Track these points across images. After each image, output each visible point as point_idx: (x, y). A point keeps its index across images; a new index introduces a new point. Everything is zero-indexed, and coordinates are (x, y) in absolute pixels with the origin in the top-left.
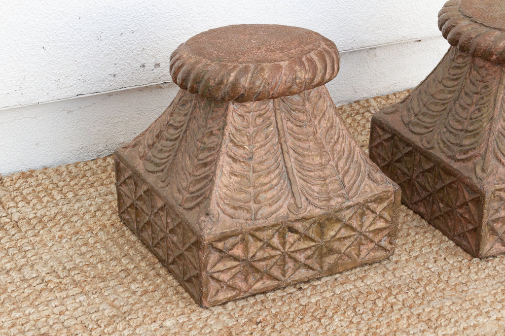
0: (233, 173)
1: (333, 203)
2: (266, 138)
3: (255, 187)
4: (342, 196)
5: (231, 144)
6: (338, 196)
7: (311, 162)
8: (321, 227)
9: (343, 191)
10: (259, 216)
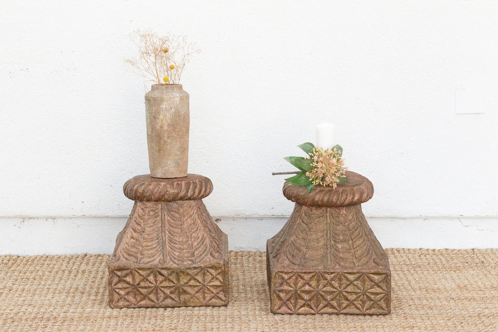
0: (132, 238)
1: (185, 263)
2: (154, 223)
3: (142, 247)
4: (192, 261)
5: (135, 223)
6: (189, 260)
7: (177, 240)
8: (178, 276)
9: (193, 258)
10: (142, 262)
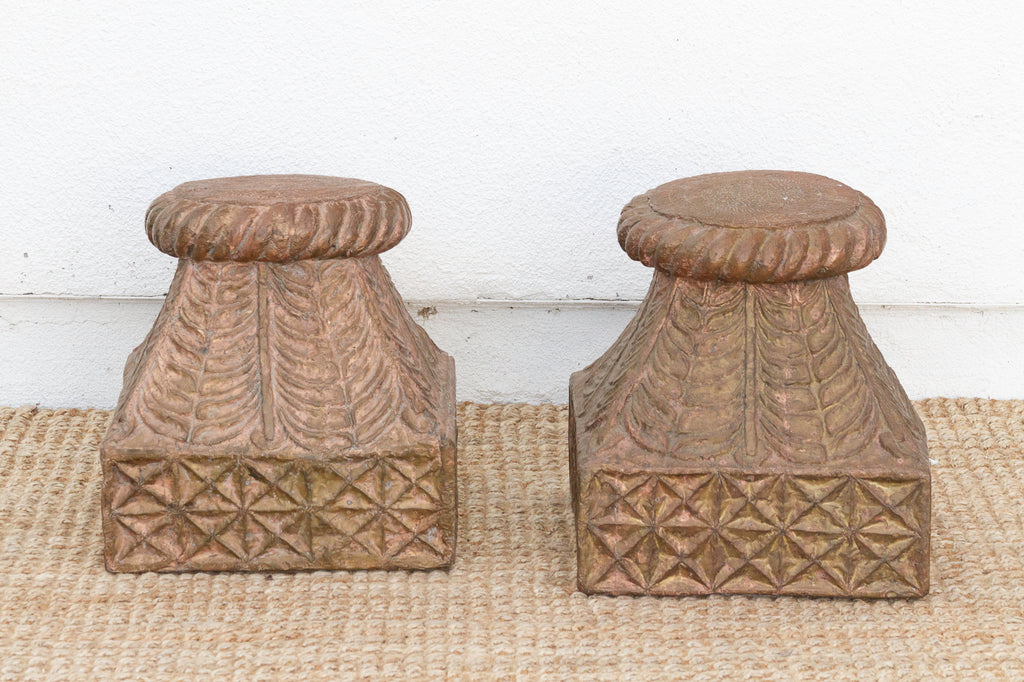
0: (171, 367)
1: (328, 444)
2: (236, 324)
3: (202, 394)
4: (347, 437)
5: (179, 324)
6: (338, 435)
7: (305, 374)
8: (307, 481)
9: (350, 430)
10: (199, 439)
